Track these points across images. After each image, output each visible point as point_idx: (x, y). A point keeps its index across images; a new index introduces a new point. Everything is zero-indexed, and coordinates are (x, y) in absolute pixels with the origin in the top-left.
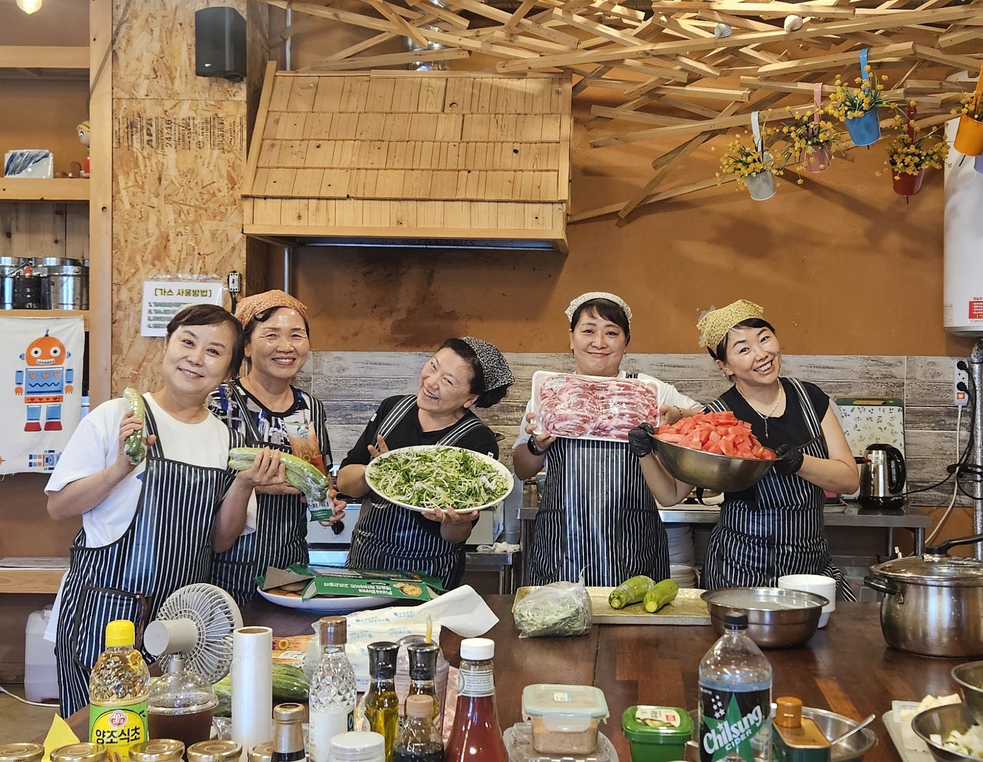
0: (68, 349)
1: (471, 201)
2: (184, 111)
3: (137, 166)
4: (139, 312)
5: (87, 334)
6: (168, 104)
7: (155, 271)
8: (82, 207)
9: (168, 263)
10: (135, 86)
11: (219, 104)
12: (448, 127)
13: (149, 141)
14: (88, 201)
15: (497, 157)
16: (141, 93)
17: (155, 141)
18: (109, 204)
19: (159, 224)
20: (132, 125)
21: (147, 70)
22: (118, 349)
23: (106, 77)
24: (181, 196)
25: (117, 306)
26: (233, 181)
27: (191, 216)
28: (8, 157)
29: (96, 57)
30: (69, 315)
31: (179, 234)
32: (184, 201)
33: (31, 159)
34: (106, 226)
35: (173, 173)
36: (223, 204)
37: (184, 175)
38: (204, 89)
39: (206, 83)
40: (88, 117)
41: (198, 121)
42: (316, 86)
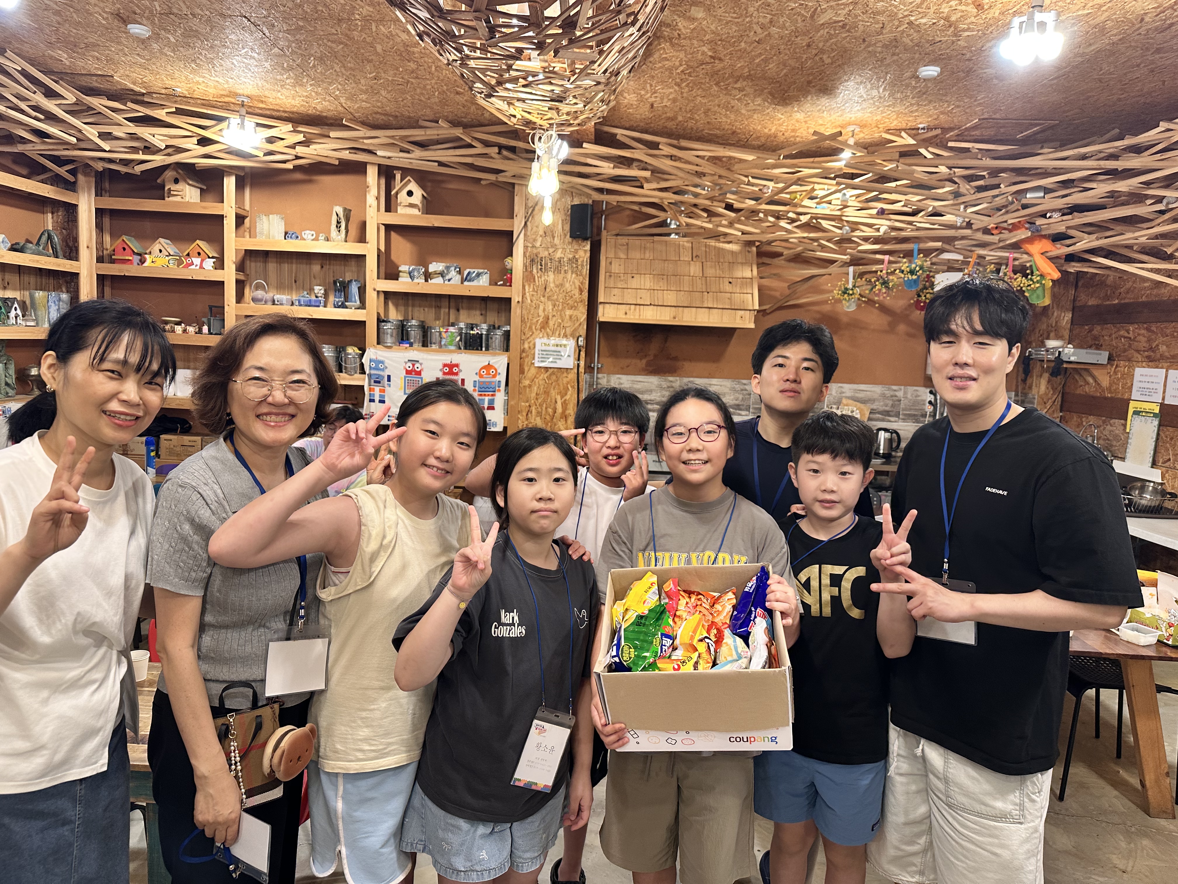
0: (499, 371)
1: (710, 308)
2: (559, 254)
3: (534, 281)
4: (534, 354)
5: (508, 364)
6: (551, 250)
7: (541, 334)
8: (509, 300)
9: (548, 330)
10: (535, 240)
11: (576, 251)
12: (695, 269)
13: (541, 269)
14: (510, 299)
15: (721, 286)
16: (538, 244)
17: (544, 269)
18: (520, 300)
19: (544, 310)
20: (532, 261)
21: (541, 232)
22: (522, 371)
23: (522, 235)
24: (555, 297)
25: (523, 351)
26: (581, 291)
27: (560, 307)
28: (466, 273)
29: (517, 225)
30: (499, 354)
31: (554, 316)
32: (557, 300)
33: (478, 275)
34: (519, 311)
35: (552, 285)
36: (576, 302)
37: (557, 286)
38: (569, 243)
39: (570, 240)
40: (512, 255)
41: (565, 259)
42: (627, 244)
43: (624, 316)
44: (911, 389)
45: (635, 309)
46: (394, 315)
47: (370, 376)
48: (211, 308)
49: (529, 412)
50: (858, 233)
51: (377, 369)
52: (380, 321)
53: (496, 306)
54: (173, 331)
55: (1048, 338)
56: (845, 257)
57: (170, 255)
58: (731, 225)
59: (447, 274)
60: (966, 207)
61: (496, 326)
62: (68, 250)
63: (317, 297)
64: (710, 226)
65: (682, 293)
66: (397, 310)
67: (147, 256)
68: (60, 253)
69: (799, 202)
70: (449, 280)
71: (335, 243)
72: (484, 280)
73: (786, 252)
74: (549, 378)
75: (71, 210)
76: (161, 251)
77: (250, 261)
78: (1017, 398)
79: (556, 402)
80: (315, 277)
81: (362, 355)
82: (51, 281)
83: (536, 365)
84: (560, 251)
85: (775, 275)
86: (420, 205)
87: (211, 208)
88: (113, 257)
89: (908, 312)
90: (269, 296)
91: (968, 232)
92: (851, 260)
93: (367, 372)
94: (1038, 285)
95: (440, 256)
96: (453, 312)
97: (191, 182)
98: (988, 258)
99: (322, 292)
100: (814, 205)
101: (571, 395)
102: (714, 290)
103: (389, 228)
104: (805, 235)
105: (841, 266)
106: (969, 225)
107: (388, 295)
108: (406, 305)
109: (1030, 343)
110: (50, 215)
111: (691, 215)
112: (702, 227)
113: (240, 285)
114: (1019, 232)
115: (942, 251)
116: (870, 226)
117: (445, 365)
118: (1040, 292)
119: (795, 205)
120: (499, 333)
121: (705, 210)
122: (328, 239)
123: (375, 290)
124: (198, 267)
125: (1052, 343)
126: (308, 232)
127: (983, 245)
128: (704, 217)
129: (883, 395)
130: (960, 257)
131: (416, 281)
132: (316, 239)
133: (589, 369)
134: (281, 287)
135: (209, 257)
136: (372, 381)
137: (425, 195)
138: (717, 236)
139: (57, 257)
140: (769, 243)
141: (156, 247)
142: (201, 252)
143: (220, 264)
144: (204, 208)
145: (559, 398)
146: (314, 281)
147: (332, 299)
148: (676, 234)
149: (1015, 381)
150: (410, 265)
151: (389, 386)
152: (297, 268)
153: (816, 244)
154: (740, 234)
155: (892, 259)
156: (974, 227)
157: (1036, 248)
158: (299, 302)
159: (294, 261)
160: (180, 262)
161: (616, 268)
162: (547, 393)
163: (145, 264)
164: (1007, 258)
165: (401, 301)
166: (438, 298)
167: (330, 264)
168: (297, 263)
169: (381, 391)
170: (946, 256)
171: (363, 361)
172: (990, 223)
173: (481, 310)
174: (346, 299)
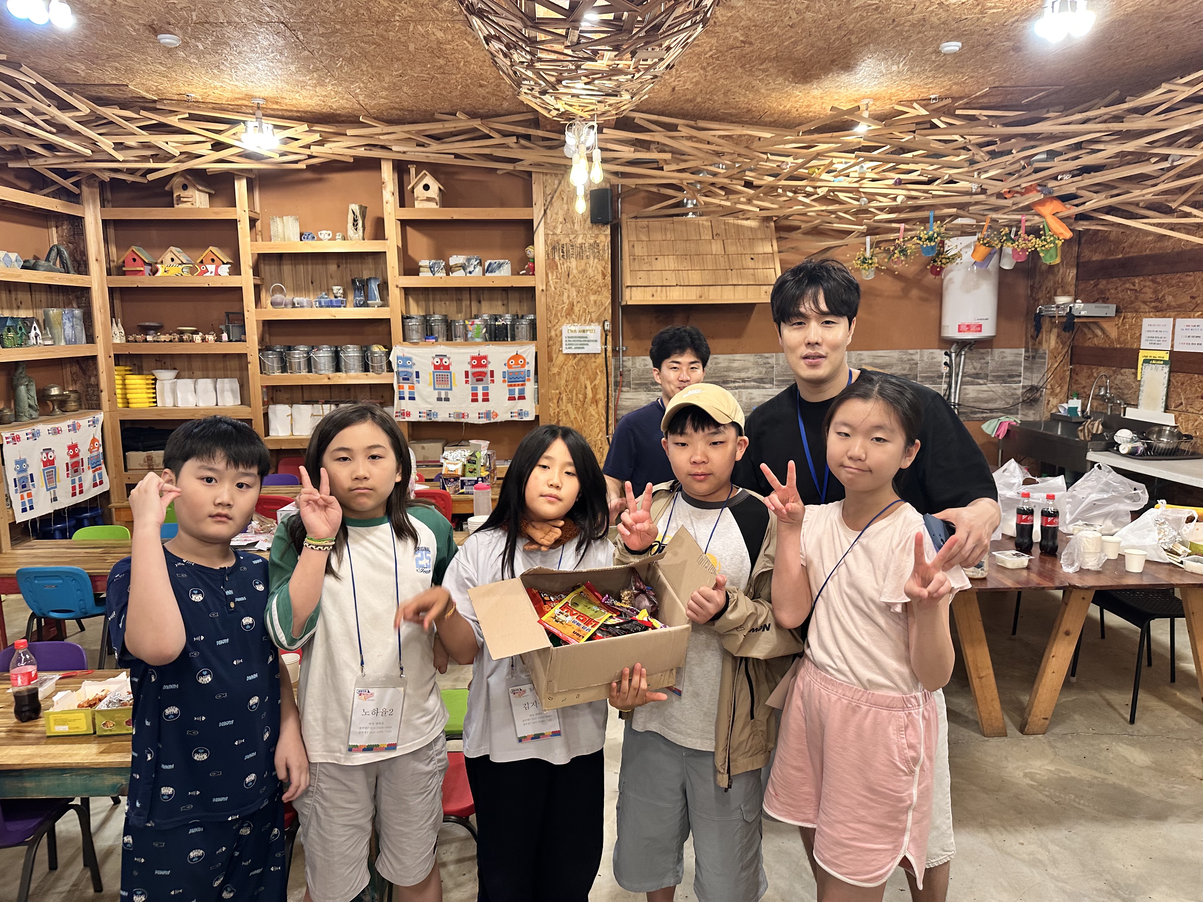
0: (527, 360)
1: (735, 285)
2: (580, 240)
3: (557, 268)
4: (561, 341)
5: (536, 353)
6: (572, 237)
7: (567, 321)
8: (533, 289)
9: (574, 316)
10: (555, 227)
11: (597, 236)
12: (716, 247)
13: (563, 256)
14: (534, 287)
15: (744, 262)
16: (558, 231)
17: (565, 256)
18: (544, 288)
19: (569, 297)
20: (554, 248)
21: (561, 219)
22: (550, 359)
23: (542, 224)
24: (579, 283)
25: (550, 339)
26: (604, 275)
27: (584, 293)
28: (487, 264)
29: (537, 213)
30: (526, 344)
31: (578, 302)
32: (581, 286)
33: (500, 266)
34: (543, 299)
35: (575, 271)
36: (599, 286)
37: (580, 272)
38: (589, 228)
39: (590, 225)
40: (533, 244)
41: (587, 245)
42: (648, 226)
43: (651, 299)
44: (926, 352)
45: (662, 291)
46: (415, 310)
47: (398, 373)
48: (228, 314)
49: (560, 399)
50: (874, 204)
51: (404, 366)
52: (404, 318)
53: (517, 295)
54: (192, 341)
55: (1055, 295)
56: (862, 228)
57: (183, 263)
58: (749, 201)
59: (469, 266)
60: (979, 174)
61: (520, 316)
62: (76, 265)
63: (336, 297)
64: (728, 204)
65: (707, 272)
66: (418, 305)
67: (159, 266)
68: (71, 268)
69: (817, 176)
70: (470, 273)
71: (353, 242)
72: (506, 271)
73: (803, 226)
74: (577, 364)
75: (77, 223)
76: (172, 260)
77: (264, 264)
78: (1027, 354)
79: (586, 388)
80: (331, 277)
81: (388, 354)
82: (61, 297)
83: (565, 351)
84: (581, 236)
85: (793, 248)
86: (437, 199)
87: (224, 213)
88: (124, 269)
89: (919, 277)
90: (288, 298)
91: (982, 197)
92: (868, 230)
93: (395, 370)
94: (1052, 245)
95: (460, 248)
96: (474, 304)
97: (200, 188)
98: (1000, 221)
99: (341, 291)
100: (832, 179)
101: (601, 380)
102: (737, 267)
103: (404, 223)
104: (824, 208)
105: (858, 237)
106: (983, 191)
107: (407, 291)
108: (427, 300)
109: (1038, 300)
110: (54, 229)
111: (708, 194)
112: (720, 206)
113: (257, 288)
114: (1031, 195)
115: (956, 216)
116: (885, 195)
117: (473, 358)
118: (1053, 252)
119: (813, 180)
120: (524, 322)
121: (722, 188)
122: (344, 238)
123: (397, 286)
124: (213, 274)
125: (1061, 300)
126: (324, 232)
127: (996, 209)
128: (721, 195)
129: (901, 360)
130: (973, 222)
131: (437, 275)
132: (333, 239)
133: (615, 352)
134: (297, 289)
135: (224, 263)
136: (401, 378)
137: (442, 188)
138: (734, 213)
139: (68, 273)
140: (787, 217)
141: (168, 256)
142: (215, 258)
143: (236, 269)
144: (216, 213)
145: (588, 383)
146: (331, 281)
147: (351, 297)
148: (694, 213)
149: (1024, 339)
150: (430, 259)
151: (419, 382)
152: (312, 269)
153: (833, 216)
154: (758, 210)
155: (907, 227)
156: (989, 192)
157: (1047, 210)
158: (320, 303)
159: (310, 262)
160: (192, 271)
161: (639, 250)
162: (576, 379)
163: (158, 274)
164: (1020, 221)
165: (421, 297)
166: (459, 290)
167: (346, 263)
168: (312, 264)
169: (410, 388)
170: (959, 221)
171: (391, 358)
172: (1003, 187)
173: (502, 300)
174: (367, 297)
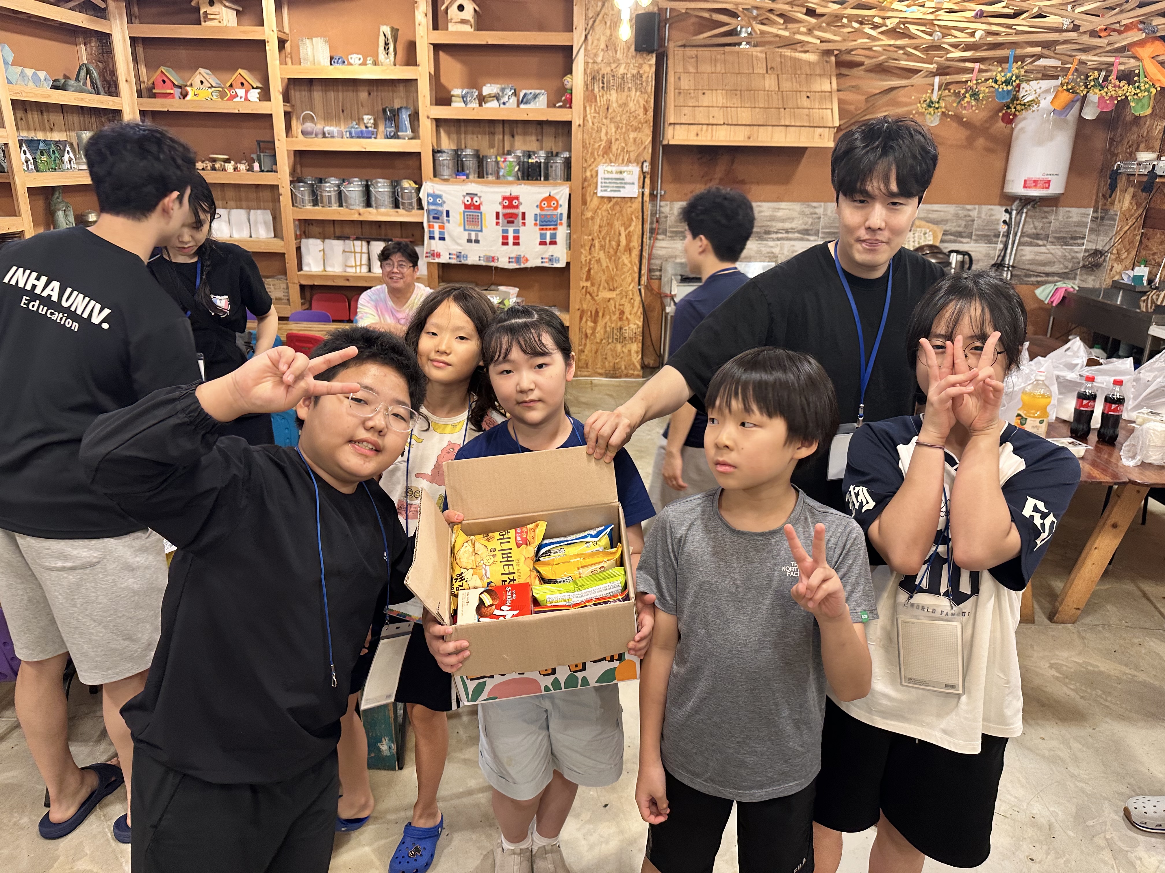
0: (560, 203)
1: (787, 126)
2: (622, 70)
3: (596, 101)
4: (597, 182)
5: (570, 195)
6: (613, 66)
7: (604, 161)
8: (568, 124)
9: (611, 155)
10: (596, 55)
11: (640, 66)
12: (770, 83)
13: (603, 87)
14: (571, 122)
15: (799, 101)
16: (599, 60)
17: (606, 87)
18: (581, 123)
19: (607, 133)
20: (594, 78)
21: (603, 46)
22: (584, 202)
23: (582, 50)
24: (619, 118)
25: (585, 180)
26: (646, 110)
27: (624, 130)
28: (522, 95)
29: (577, 39)
30: (560, 184)
31: (617, 140)
32: (620, 122)
33: (535, 97)
34: (580, 136)
35: (615, 105)
36: (640, 122)
37: (620, 106)
38: (633, 57)
39: (634, 53)
40: (571, 73)
41: (629, 76)
42: (697, 56)
43: (695, 138)
44: (985, 208)
45: (707, 130)
46: (447, 144)
47: (428, 211)
48: (259, 143)
49: (592, 246)
50: (949, 39)
51: (434, 203)
52: (435, 152)
53: (552, 130)
54: (224, 170)
55: (1137, 150)
56: (931, 66)
57: (212, 87)
58: (810, 32)
59: (503, 97)
60: (1074, 6)
61: (554, 153)
62: (107, 86)
63: (367, 127)
64: (786, 34)
65: (757, 110)
66: (449, 138)
67: (189, 89)
68: (101, 89)
69: (888, 5)
70: (504, 104)
71: (384, 68)
72: (542, 102)
73: (867, 62)
74: (612, 208)
75: (105, 40)
76: (202, 82)
77: (295, 90)
78: (1095, 215)
79: (620, 234)
80: (362, 106)
81: (419, 190)
82: (94, 120)
83: (600, 194)
84: (623, 66)
85: (853, 87)
86: (472, 21)
87: (251, 33)
88: (154, 91)
89: (988, 125)
90: (319, 127)
91: (1073, 35)
92: (938, 69)
93: (426, 208)
94: (1146, 94)
95: (494, 77)
96: (507, 138)
97: (227, 4)
98: (1089, 63)
99: (372, 121)
100: (905, 9)
101: (636, 226)
102: (790, 106)
103: (437, 48)
104: (892, 42)
105: (926, 77)
106: (1076, 28)
107: (439, 123)
108: (458, 133)
109: (1117, 155)
110: (83, 46)
111: (765, 21)
112: (777, 35)
113: (288, 115)
114: (1130, 33)
115: (1040, 57)
116: (961, 30)
117: (504, 198)
118: (1145, 101)
119: (883, 9)
120: (559, 160)
121: (781, 15)
122: (375, 63)
123: (428, 117)
124: (243, 99)
125: (1144, 156)
126: (354, 56)
127: (1086, 50)
128: (780, 24)
129: (957, 216)
130: (1058, 63)
131: (469, 105)
132: (364, 64)
133: (653, 196)
134: (328, 118)
135: (253, 88)
136: (431, 217)
137: (477, 8)
138: (792, 44)
139: (98, 94)
140: (849, 52)
141: (197, 79)
142: (244, 82)
143: (265, 95)
144: (243, 32)
145: (622, 229)
146: (362, 110)
147: (381, 128)
148: (748, 43)
149: (1094, 198)
150: (463, 88)
151: (449, 221)
152: (343, 95)
153: (901, 52)
154: (819, 41)
155: (982, 67)
156: (1082, 29)
157: (1146, 52)
158: (350, 133)
159: (340, 88)
160: (222, 95)
161: (685, 84)
162: (610, 225)
163: (188, 98)
164: (1112, 64)
165: (453, 129)
166: (492, 122)
167: (377, 91)
168: (343, 91)
169: (440, 227)
170: (1042, 62)
171: (421, 195)
172: (1099, 23)
173: (537, 135)
174: (398, 128)
